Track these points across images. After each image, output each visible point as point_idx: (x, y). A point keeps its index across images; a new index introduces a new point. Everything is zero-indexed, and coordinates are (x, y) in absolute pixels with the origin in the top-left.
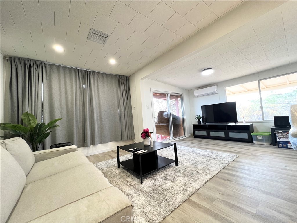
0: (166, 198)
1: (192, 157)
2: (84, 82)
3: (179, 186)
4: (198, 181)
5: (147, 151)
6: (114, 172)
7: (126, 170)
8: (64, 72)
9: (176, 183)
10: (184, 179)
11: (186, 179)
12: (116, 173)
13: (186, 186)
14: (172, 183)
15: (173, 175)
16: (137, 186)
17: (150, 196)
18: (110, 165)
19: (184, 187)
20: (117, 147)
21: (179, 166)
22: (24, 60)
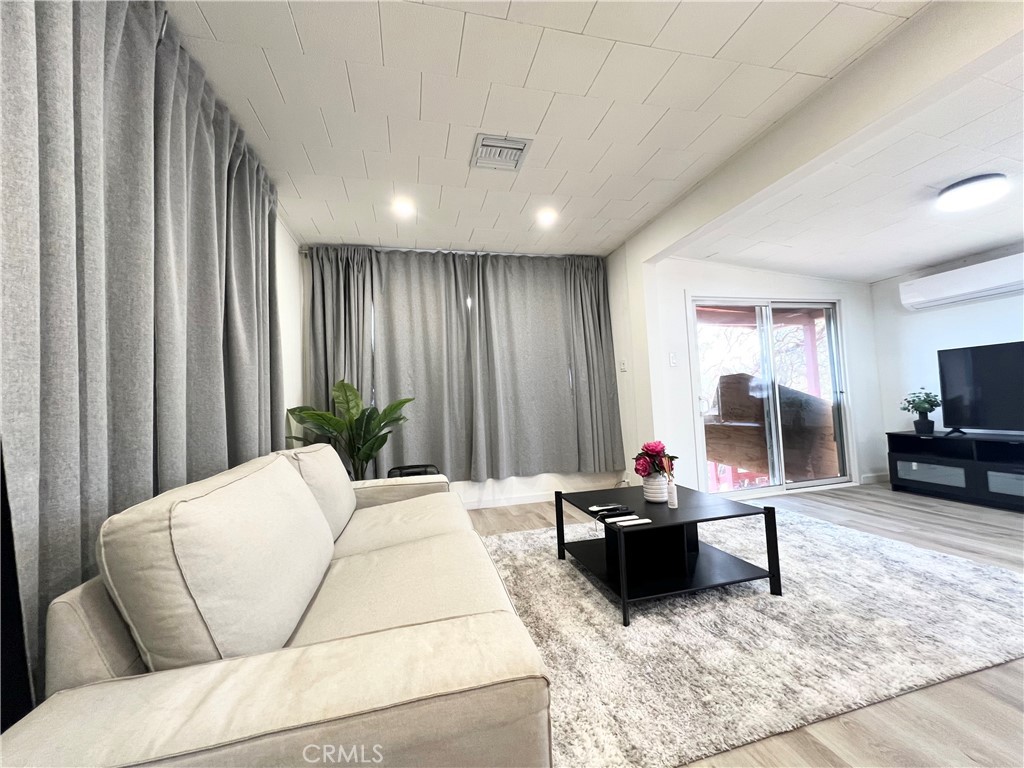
0: (704, 699)
1: (861, 572)
2: (468, 290)
3: (769, 672)
4: (862, 676)
5: (648, 521)
6: (545, 569)
7: (583, 571)
8: (420, 268)
9: (758, 658)
10: (797, 651)
11: (809, 653)
12: (552, 574)
13: (798, 678)
14: (739, 654)
15: (750, 626)
16: (608, 630)
17: (648, 674)
18: (537, 546)
19: (788, 680)
20: (556, 493)
21: (787, 596)
22: (336, 248)
